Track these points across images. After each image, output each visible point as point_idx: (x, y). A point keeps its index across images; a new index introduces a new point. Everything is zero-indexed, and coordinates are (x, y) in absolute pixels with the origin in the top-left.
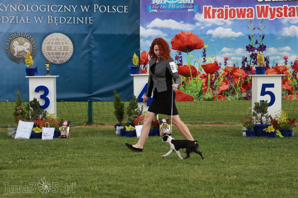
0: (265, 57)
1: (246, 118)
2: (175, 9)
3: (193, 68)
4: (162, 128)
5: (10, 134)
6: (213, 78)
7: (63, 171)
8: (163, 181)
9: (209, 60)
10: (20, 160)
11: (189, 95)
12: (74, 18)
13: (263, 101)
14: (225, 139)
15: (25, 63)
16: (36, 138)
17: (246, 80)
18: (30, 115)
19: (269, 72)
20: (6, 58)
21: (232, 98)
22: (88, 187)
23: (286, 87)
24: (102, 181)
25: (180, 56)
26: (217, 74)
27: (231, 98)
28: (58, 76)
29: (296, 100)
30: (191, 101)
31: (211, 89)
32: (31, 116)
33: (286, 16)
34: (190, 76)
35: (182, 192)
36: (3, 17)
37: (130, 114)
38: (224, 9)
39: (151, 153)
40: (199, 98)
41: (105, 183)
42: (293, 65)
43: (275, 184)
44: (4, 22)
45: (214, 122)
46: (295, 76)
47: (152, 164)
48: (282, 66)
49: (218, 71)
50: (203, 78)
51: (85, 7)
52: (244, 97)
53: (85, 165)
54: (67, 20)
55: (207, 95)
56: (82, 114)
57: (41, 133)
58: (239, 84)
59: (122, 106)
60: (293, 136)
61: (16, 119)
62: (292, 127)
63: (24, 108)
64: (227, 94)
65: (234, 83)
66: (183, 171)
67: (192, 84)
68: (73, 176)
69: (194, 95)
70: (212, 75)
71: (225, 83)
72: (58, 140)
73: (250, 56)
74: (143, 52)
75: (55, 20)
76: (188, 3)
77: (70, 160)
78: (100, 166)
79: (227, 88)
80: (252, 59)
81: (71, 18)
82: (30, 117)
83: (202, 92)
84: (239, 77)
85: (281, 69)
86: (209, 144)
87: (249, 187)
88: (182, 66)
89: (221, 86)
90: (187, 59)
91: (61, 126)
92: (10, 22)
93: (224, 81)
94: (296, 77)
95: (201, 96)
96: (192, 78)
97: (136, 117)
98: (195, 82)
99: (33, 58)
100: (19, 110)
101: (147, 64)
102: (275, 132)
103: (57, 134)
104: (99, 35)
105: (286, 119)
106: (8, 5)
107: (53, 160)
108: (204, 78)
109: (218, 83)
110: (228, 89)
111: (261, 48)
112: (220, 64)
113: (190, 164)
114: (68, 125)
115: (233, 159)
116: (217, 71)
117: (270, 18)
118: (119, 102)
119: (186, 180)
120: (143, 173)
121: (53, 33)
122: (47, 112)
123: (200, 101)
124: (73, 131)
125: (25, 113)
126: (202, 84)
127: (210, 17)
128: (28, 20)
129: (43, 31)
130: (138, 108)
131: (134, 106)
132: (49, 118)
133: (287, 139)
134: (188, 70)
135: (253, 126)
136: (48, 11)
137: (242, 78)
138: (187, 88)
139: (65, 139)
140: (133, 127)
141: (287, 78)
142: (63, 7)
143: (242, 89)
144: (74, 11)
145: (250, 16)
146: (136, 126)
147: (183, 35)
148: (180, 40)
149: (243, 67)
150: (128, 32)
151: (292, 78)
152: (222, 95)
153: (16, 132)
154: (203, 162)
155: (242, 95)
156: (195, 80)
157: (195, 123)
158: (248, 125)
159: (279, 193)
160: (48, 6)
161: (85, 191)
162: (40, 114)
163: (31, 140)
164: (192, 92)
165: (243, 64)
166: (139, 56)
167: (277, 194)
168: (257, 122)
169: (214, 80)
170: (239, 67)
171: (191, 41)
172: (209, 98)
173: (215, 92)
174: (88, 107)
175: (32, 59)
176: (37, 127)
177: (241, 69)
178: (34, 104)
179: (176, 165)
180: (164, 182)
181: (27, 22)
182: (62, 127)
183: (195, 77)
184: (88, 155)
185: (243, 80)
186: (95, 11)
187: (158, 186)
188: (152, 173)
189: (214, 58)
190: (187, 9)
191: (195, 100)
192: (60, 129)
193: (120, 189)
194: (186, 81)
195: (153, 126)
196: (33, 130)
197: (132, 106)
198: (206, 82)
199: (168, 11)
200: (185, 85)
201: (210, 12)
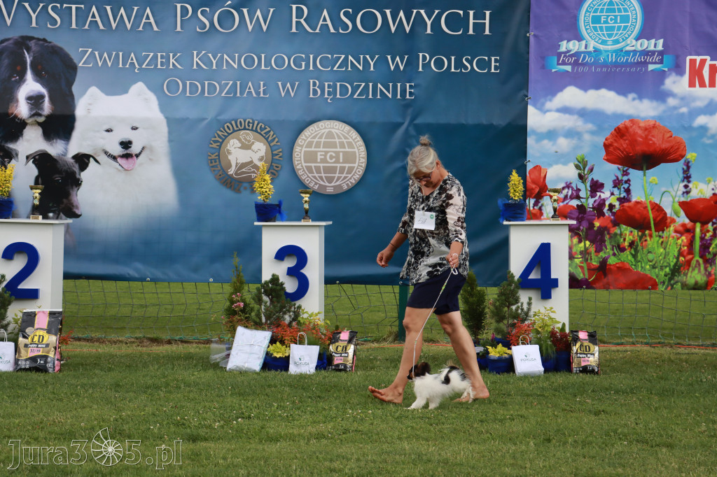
2: (616, 65)
3: (657, 207)
4: (577, 353)
5: (216, 357)
6: (709, 235)
7: (339, 451)
9: (699, 189)
10: (240, 419)
11: (647, 275)
12: (371, 84)
15: (253, 191)
16: (276, 370)
18: (263, 315)
20: (210, 179)
25: (625, 178)
28: (331, 223)
30: (652, 289)
31: (701, 261)
32: (265, 316)
34: (650, 229)
36: (206, 83)
37: (500, 318)
39: (550, 414)
40: (672, 282)
44: (208, 94)
45: (708, 342)
47: (554, 441)
50: (682, 234)
51: (398, 58)
53: (389, 438)
54: (355, 89)
55: (691, 277)
56: (383, 315)
57: (288, 358)
59: (481, 298)
61: (231, 324)
63: (248, 297)
66: (631, 461)
67: (654, 249)
68: (362, 464)
69: (659, 275)
70: (705, 226)
72: (326, 374)
74: (535, 168)
75: (326, 89)
76: (649, 49)
77: (355, 424)
78: (427, 440)
81: (363, 84)
82: (264, 320)
83: (679, 269)
86: (697, 397)
88: (630, 204)
90: (643, 186)
91: (334, 343)
92: (223, 95)
95: (676, 278)
96: (654, 234)
97: (513, 325)
98: (662, 242)
100: (239, 301)
101: (543, 197)
103: (325, 361)
104: (428, 126)
106: (219, 55)
107: (314, 422)
108: (686, 235)
113: (647, 443)
114: (350, 341)
118: (472, 289)
120: (531, 461)
121: (319, 121)
122: (303, 308)
123: (673, 291)
124: (363, 355)
125: (252, 310)
127: (702, 85)
128: (264, 90)
129: (296, 115)
130: (519, 304)
131: (509, 298)
132: (307, 323)
134: (645, 212)
136: (311, 68)
138: (642, 258)
139: (343, 373)
140: (505, 349)
142: (346, 59)
144: (372, 69)
146: (513, 347)
147: (634, 127)
148: (625, 140)
150: (499, 120)
153: (229, 355)
154: (680, 441)
156: (663, 238)
157: (659, 343)
160: (310, 57)
162: (285, 313)
163: (264, 374)
164: (654, 267)
166: (524, 178)
169: (711, 240)
171: (654, 143)
172: (696, 283)
173: (712, 269)
174: (398, 298)
175: (269, 182)
176: (278, 343)
178: (271, 289)
179: (613, 445)
181: (262, 95)
182: (337, 344)
183: (663, 231)
184: (397, 414)
186: (420, 69)
188: (552, 462)
189: (711, 185)
190: (646, 63)
191: (661, 288)
192: (332, 348)
194: (640, 239)
195: (554, 348)
196: (269, 350)
197: (503, 298)
198: (691, 244)
199: (599, 70)
200: (636, 251)
201: (704, 72)
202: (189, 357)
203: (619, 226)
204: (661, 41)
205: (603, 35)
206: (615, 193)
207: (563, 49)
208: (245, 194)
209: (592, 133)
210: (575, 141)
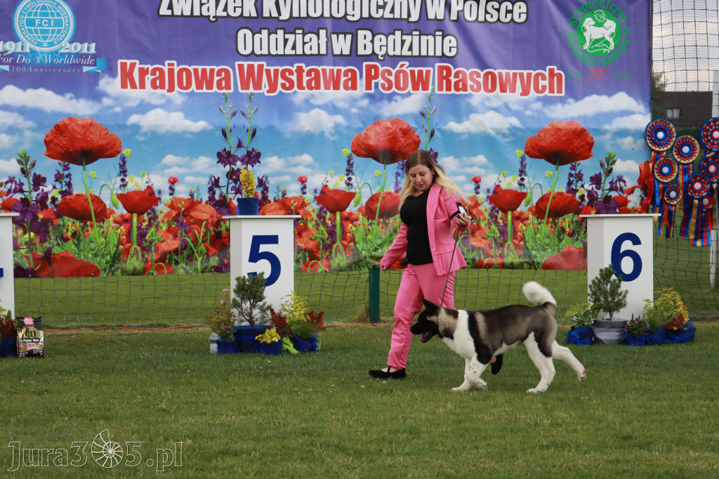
0: (258, 178)
1: (218, 313)
2: (52, 66)
3: (97, 200)
4: (22, 339)
9: (134, 182)
11: (89, 263)
13: (255, 274)
14: (170, 360)
17: (219, 230)
19: (269, 210)
21: (188, 268)
23: (305, 245)
25: (66, 173)
26: (153, 213)
27: (185, 269)
29: (326, 271)
30: (94, 276)
31: (139, 248)
33: (300, 87)
34: (91, 220)
38: (166, 69)
40: (113, 269)
42: (318, 195)
43: (276, 455)
45: (147, 323)
46: (322, 220)
48: (295, 198)
49: (156, 208)
50: (121, 225)
52: (214, 267)
55: (130, 263)
58: (203, 237)
60: (318, 351)
62: (317, 331)
64: (175, 260)
65: (190, 235)
67: (95, 238)
69: (101, 262)
70: (141, 217)
71: (171, 236)
73: (227, 176)
76: (82, 52)
79: (176, 246)
80: (231, 181)
83: (119, 256)
84: (203, 221)
85: (294, 205)
86: (134, 373)
87: (220, 462)
88: (72, 197)
89: (163, 241)
90: (83, 180)
93: (169, 230)
94: (324, 221)
95: (116, 265)
96: (95, 224)
98: (103, 232)
102: (280, 342)
105: (303, 312)
108: (124, 225)
109: (156, 235)
110: (177, 248)
111: (250, 158)
112: (160, 192)
113: (87, 417)
115: (187, 403)
116: (154, 207)
117: (268, 92)
123: (114, 277)
126: (120, 238)
127: (133, 86)
133: (306, 358)
134: (86, 204)
135: (232, 329)
137: (209, 225)
138: (84, 247)
141: (306, 224)
143: (210, 248)
145: (223, 85)
147: (73, 124)
148: (65, 137)
149: (211, 199)
151: (317, 225)
152: (164, 262)
155: (209, 261)
156: (103, 228)
157: (102, 326)
158: (222, 327)
159: (283, 472)
164: (96, 255)
165: (211, 192)
167: (279, 475)
168: (242, 321)
169: (147, 229)
170: (203, 199)
171: (92, 140)
172: (135, 269)
173: (148, 255)
177: (206, 203)
179: (54, 422)
183: (103, 221)
185: (211, 228)
189: (145, 179)
190: (80, 66)
191: (103, 275)
194: (82, 230)
198: (129, 234)
199: (36, 70)
200: (79, 240)
201: (134, 74)
203: (61, 217)
204: (93, 46)
205: (39, 37)
206: (57, 187)
209: (33, 130)
210: (16, 138)
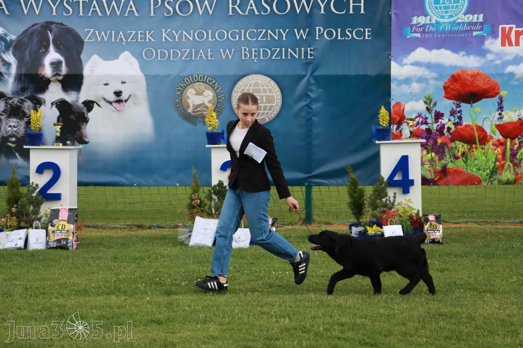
2: (451, 32)
3: (480, 129)
4: (427, 230)
5: (182, 238)
7: (267, 300)
8: (431, 318)
9: (509, 115)
11: (474, 175)
12: (284, 49)
15: (204, 123)
18: (213, 208)
20: (175, 115)
22: (308, 326)
24: (331, 317)
25: (458, 109)
26: (522, 138)
30: (477, 184)
31: (511, 164)
34: (475, 143)
35: (465, 337)
37: (375, 207)
40: (492, 179)
41: (335, 319)
44: (173, 58)
45: (517, 221)
50: (498, 147)
51: (302, 31)
54: (273, 53)
55: (504, 176)
59: (361, 194)
61: (191, 215)
63: (203, 196)
66: (466, 303)
67: (479, 157)
68: (283, 308)
69: (482, 175)
70: (513, 141)
74: (396, 104)
75: (253, 53)
76: (473, 21)
77: (278, 282)
81: (279, 49)
82: (213, 211)
83: (496, 170)
86: (510, 258)
88: (462, 127)
90: (471, 115)
92: (183, 59)
95: (494, 177)
96: (479, 147)
97: (384, 212)
98: (484, 152)
99: (218, 116)
100: (196, 199)
101: (402, 123)
104: (323, 77)
106: (180, 31)
107: (250, 281)
108: (500, 147)
113: (477, 290)
114: (273, 225)
116: (522, 134)
118: (355, 188)
119: (471, 318)
121: (249, 75)
123: (492, 185)
125: (206, 205)
126: (497, 156)
127: (510, 44)
128: (211, 55)
129: (232, 71)
130: (388, 198)
131: (380, 193)
134: (472, 132)
136: (243, 39)
138: (471, 164)
140: (379, 229)
142: (267, 32)
144: (284, 39)
146: (384, 227)
147: (464, 74)
148: (458, 83)
150: (372, 72)
153: (190, 236)
154: (499, 289)
156: (484, 149)
157: (484, 222)
160: (242, 31)
161: (304, 332)
164: (479, 169)
166: (389, 111)
169: (518, 150)
171: (478, 85)
172: (508, 180)
173: (519, 170)
174: (305, 195)
175: (216, 117)
178: (218, 191)
179: (453, 293)
180: (434, 320)
181: (209, 58)
183: (485, 145)
186: (317, 38)
187: (424, 327)
189: (517, 113)
190: (471, 31)
191: (484, 183)
193: (360, 331)
194: (469, 151)
195: (412, 227)
197: (377, 193)
198: (504, 154)
199: (439, 36)
200: (467, 158)
201: (511, 36)
202: (163, 238)
203: (454, 142)
204: (481, 16)
205: (442, 12)
206: (451, 119)
207: (414, 22)
208: (200, 125)
209: (436, 79)
210: (424, 85)
